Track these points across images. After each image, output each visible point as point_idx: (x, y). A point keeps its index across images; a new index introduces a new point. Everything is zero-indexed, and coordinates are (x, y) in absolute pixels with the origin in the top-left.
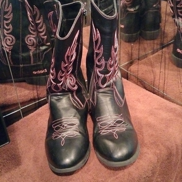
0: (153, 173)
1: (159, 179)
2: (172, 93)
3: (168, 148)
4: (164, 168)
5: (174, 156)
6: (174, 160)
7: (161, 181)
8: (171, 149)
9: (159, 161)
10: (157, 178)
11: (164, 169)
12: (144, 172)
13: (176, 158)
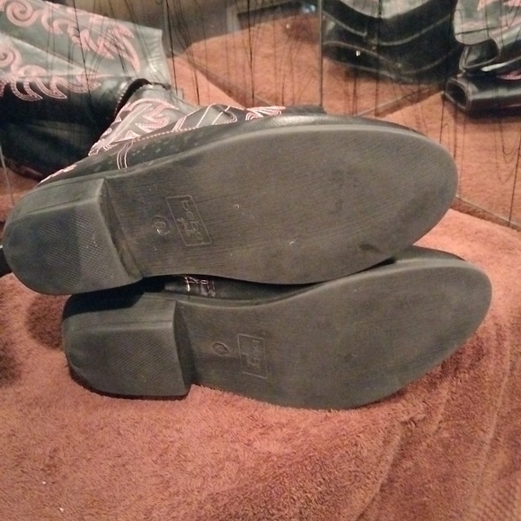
0: (429, 411)
1: (444, 432)
4: (461, 396)
5: (489, 357)
7: (452, 438)
10: (439, 428)
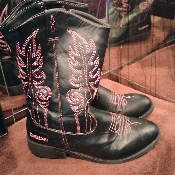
0: (154, 169)
2: (164, 92)
3: (166, 142)
4: (164, 163)
6: (174, 155)
8: (169, 143)
9: (158, 155)
12: (145, 167)
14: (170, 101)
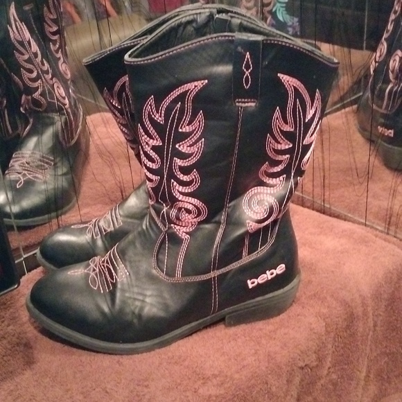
0: (320, 360)
1: (333, 375)
2: (342, 203)
3: (345, 304)
4: (342, 348)
5: (359, 319)
6: (361, 330)
7: (338, 378)
8: (350, 304)
9: (329, 329)
10: (329, 372)
11: (342, 351)
12: (299, 352)
13: (365, 323)
14: (354, 222)
